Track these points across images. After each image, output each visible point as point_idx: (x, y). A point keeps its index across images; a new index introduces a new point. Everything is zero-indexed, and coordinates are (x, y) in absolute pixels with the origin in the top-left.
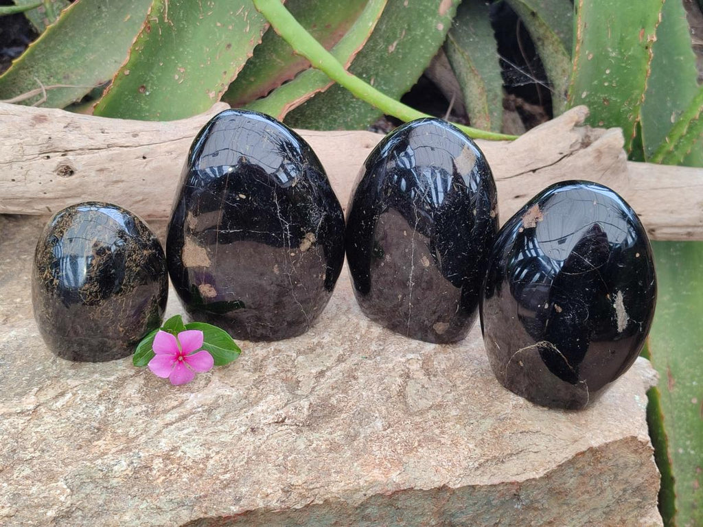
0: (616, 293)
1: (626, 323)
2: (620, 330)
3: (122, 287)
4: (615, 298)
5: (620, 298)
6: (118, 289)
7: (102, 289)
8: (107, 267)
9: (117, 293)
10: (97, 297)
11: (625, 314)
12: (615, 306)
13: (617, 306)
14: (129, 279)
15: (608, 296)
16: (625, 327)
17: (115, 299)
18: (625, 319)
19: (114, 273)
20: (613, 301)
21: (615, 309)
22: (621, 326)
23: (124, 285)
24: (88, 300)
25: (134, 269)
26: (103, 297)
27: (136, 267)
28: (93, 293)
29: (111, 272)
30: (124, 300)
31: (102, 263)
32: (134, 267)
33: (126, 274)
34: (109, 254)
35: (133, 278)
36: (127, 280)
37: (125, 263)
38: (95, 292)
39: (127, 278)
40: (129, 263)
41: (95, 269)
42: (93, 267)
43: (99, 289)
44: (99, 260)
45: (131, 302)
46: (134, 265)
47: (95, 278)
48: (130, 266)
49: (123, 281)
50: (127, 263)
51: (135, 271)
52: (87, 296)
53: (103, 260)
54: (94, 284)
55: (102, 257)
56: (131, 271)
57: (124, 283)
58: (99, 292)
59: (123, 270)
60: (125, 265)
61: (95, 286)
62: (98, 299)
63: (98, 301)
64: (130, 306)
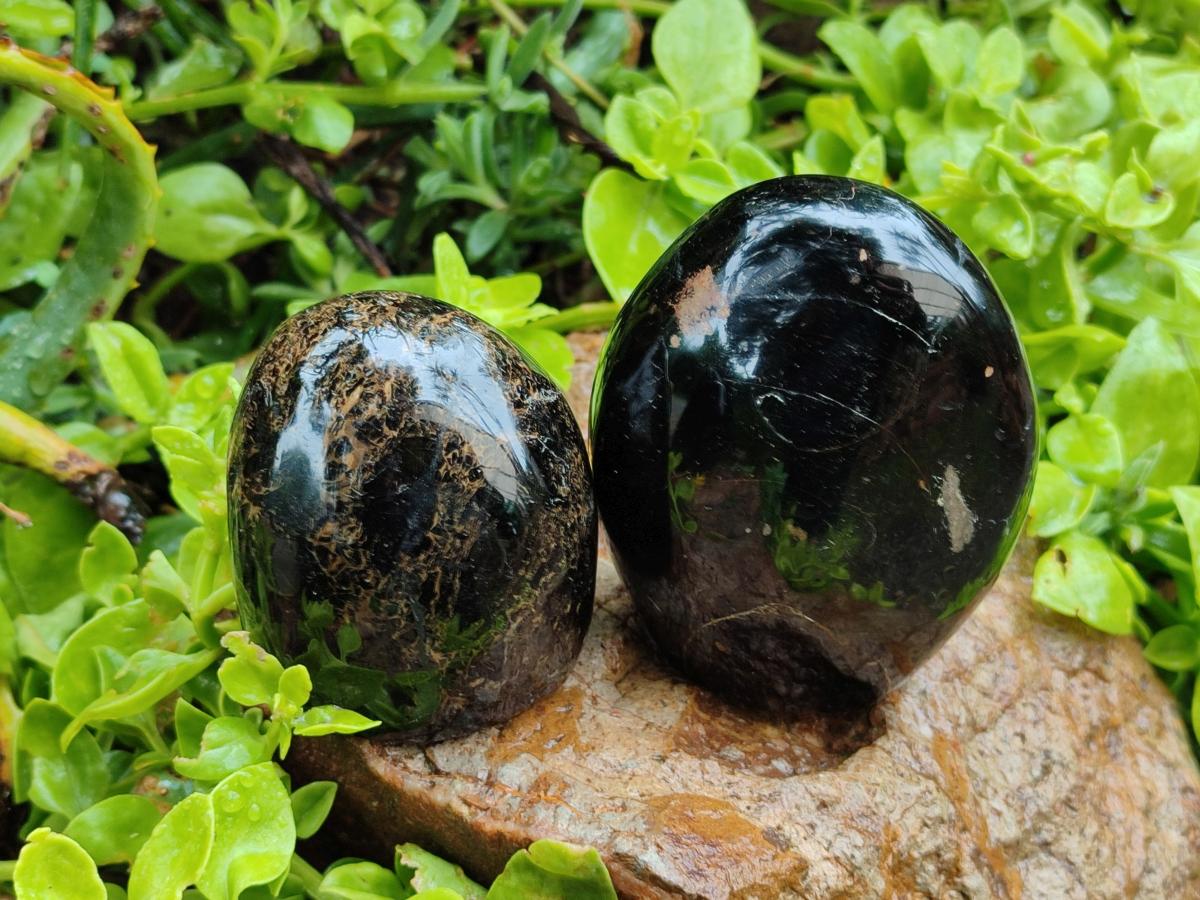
0: (941, 472)
1: (970, 530)
2: (957, 546)
3: (430, 535)
4: (941, 482)
5: (951, 480)
6: (417, 540)
7: (371, 538)
8: (384, 475)
9: (416, 552)
10: (359, 562)
11: (966, 512)
12: (940, 502)
13: (947, 500)
14: (450, 512)
15: (922, 484)
16: (968, 540)
17: (410, 570)
18: (968, 523)
19: (404, 496)
20: (937, 493)
21: (942, 509)
22: (961, 538)
23: (437, 531)
24: (334, 566)
25: (466, 485)
26: (374, 563)
27: (472, 480)
28: (347, 549)
29: (396, 490)
30: (436, 573)
31: (373, 463)
32: (465, 478)
33: (440, 498)
34: (391, 437)
35: (461, 510)
36: (444, 517)
37: (440, 467)
38: (353, 546)
39: (445, 511)
40: (450, 468)
41: (353, 479)
42: (347, 474)
43: (362, 539)
44: (362, 454)
45: (457, 581)
46: (467, 474)
47: (350, 507)
48: (454, 475)
49: (433, 517)
50: (444, 467)
51: (469, 492)
52: (330, 557)
53: (376, 456)
54: (350, 523)
55: (373, 447)
56: (456, 489)
57: (435, 525)
58: (364, 546)
59: (432, 487)
60: (438, 472)
61: (352, 530)
62: (362, 567)
63: (362, 572)
64: (457, 592)
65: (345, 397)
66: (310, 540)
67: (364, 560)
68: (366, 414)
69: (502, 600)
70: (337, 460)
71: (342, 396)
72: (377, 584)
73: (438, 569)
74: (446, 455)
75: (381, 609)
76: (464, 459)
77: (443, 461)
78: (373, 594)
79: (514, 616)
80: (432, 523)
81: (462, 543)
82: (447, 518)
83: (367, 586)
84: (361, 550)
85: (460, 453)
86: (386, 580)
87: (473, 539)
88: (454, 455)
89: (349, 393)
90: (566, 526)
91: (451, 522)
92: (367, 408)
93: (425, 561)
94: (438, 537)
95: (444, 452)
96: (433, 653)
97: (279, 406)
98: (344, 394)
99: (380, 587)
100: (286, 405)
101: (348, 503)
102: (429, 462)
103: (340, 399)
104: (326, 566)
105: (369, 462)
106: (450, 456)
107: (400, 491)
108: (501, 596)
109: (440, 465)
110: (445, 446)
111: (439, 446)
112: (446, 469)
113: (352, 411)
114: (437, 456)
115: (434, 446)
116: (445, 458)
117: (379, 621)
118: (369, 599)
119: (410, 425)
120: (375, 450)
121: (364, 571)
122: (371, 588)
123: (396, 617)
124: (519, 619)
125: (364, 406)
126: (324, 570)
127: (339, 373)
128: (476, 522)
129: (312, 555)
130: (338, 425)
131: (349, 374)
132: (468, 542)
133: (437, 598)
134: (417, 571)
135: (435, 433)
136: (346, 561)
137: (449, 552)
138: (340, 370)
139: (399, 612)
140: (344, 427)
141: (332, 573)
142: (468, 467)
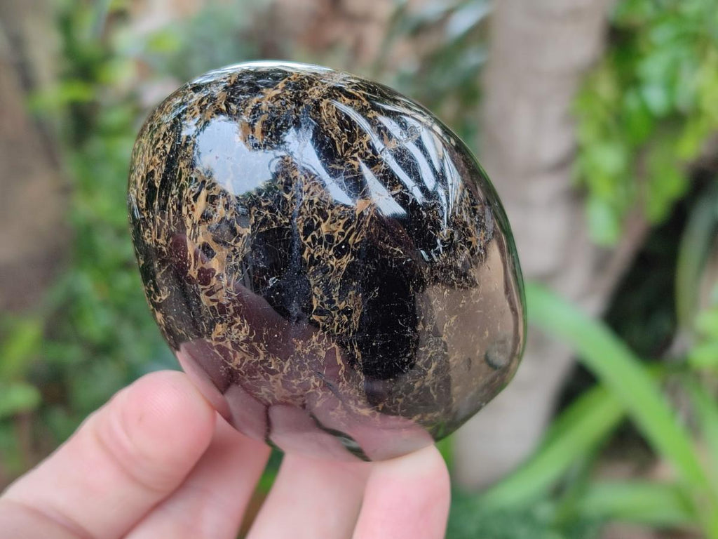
3: (314, 317)
7: (260, 333)
9: (306, 335)
10: (257, 355)
14: (327, 292)
17: (307, 351)
23: (320, 312)
24: (237, 361)
25: (333, 264)
26: (271, 351)
27: (339, 257)
28: (242, 345)
29: (267, 284)
30: (334, 348)
31: (238, 264)
32: (331, 257)
33: (312, 283)
34: (245, 235)
35: (337, 288)
36: (322, 298)
37: (303, 253)
38: (247, 341)
39: (321, 292)
40: (312, 251)
41: (225, 282)
42: (218, 277)
43: (251, 334)
44: (225, 256)
45: (356, 351)
46: (331, 253)
47: (231, 307)
48: (319, 257)
49: (311, 301)
50: (306, 252)
51: (339, 269)
52: (231, 353)
53: (237, 256)
54: (235, 322)
55: (232, 249)
56: (325, 270)
57: (315, 307)
58: (255, 340)
59: (301, 274)
60: (302, 258)
61: (240, 328)
62: (262, 358)
63: (262, 362)
64: (360, 359)
65: (193, 203)
66: (208, 341)
67: (261, 352)
68: (216, 218)
69: (409, 355)
70: (205, 266)
71: (190, 203)
72: (282, 369)
73: (334, 345)
74: (305, 239)
75: (295, 387)
76: (325, 239)
77: (303, 245)
78: (282, 377)
79: (427, 365)
80: (312, 307)
81: (349, 318)
82: (326, 298)
83: (273, 372)
84: (255, 344)
85: (319, 234)
86: (288, 364)
87: (358, 312)
88: (313, 238)
89: (195, 198)
90: (456, 269)
91: (331, 301)
92: (215, 210)
93: (319, 341)
94: (323, 318)
95: (302, 237)
96: (360, 410)
97: (144, 219)
98: (192, 200)
99: (285, 370)
100: (148, 217)
101: (228, 305)
102: (291, 251)
103: (189, 206)
104: (230, 361)
105: (233, 263)
106: (309, 239)
107: (271, 285)
108: (406, 352)
109: (302, 251)
110: (301, 231)
111: (296, 232)
112: (309, 253)
113: (202, 216)
114: (296, 243)
115: (290, 234)
116: (305, 242)
117: (297, 397)
118: (279, 381)
119: (260, 219)
120: (235, 250)
121: (265, 360)
122: (278, 373)
123: (310, 391)
124: (434, 365)
125: (212, 209)
126: (231, 364)
127: (183, 180)
128: (356, 295)
129: (214, 353)
130: (195, 232)
131: (191, 179)
132: (354, 316)
133: (343, 368)
134: (313, 351)
135: (287, 221)
136: (245, 355)
137: (338, 328)
138: (183, 177)
139: (312, 386)
140: (201, 233)
141: (238, 366)
142: (331, 246)
